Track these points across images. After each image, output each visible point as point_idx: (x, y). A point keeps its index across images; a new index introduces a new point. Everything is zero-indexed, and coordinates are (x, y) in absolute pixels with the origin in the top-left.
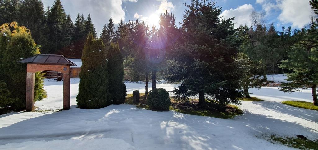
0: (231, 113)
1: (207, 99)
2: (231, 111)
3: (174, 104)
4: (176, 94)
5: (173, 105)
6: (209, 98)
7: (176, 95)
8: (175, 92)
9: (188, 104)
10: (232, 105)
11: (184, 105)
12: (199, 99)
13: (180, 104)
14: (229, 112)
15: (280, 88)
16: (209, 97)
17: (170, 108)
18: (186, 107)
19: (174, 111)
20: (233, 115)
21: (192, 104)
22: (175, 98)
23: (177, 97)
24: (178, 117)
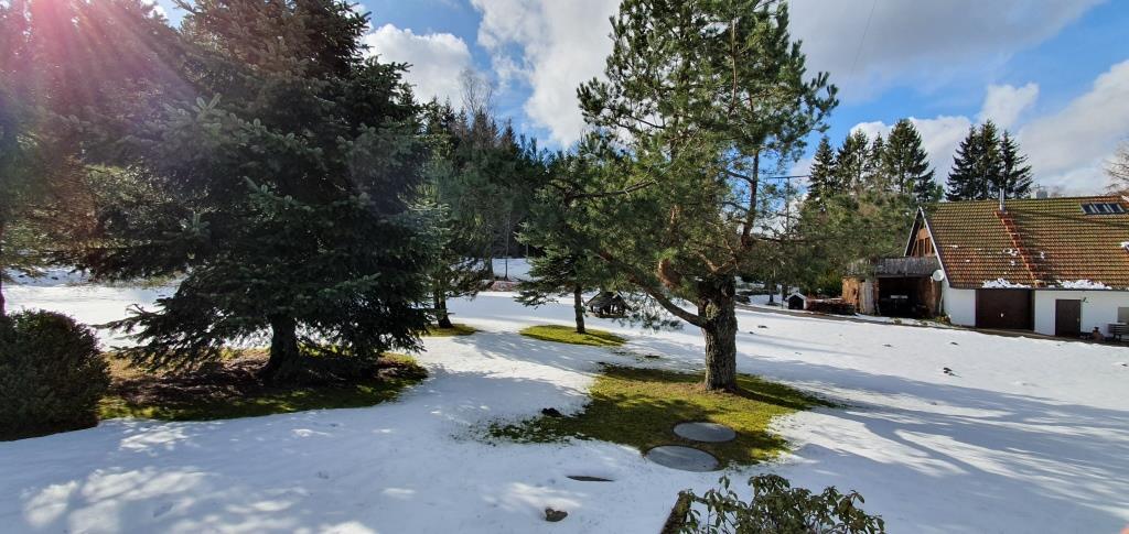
0: (393, 381)
1: (307, 346)
2: (392, 376)
3: (136, 384)
4: (145, 335)
5: (126, 389)
6: (312, 338)
7: (146, 342)
8: (139, 329)
9: (214, 374)
10: (398, 354)
11: (195, 383)
12: (269, 345)
13: (171, 378)
14: (387, 379)
15: (518, 295)
16: (315, 336)
17: (104, 410)
18: (205, 392)
19: (129, 418)
20: (398, 386)
21: (239, 372)
22: (137, 356)
23: (148, 350)
24: (150, 444)
